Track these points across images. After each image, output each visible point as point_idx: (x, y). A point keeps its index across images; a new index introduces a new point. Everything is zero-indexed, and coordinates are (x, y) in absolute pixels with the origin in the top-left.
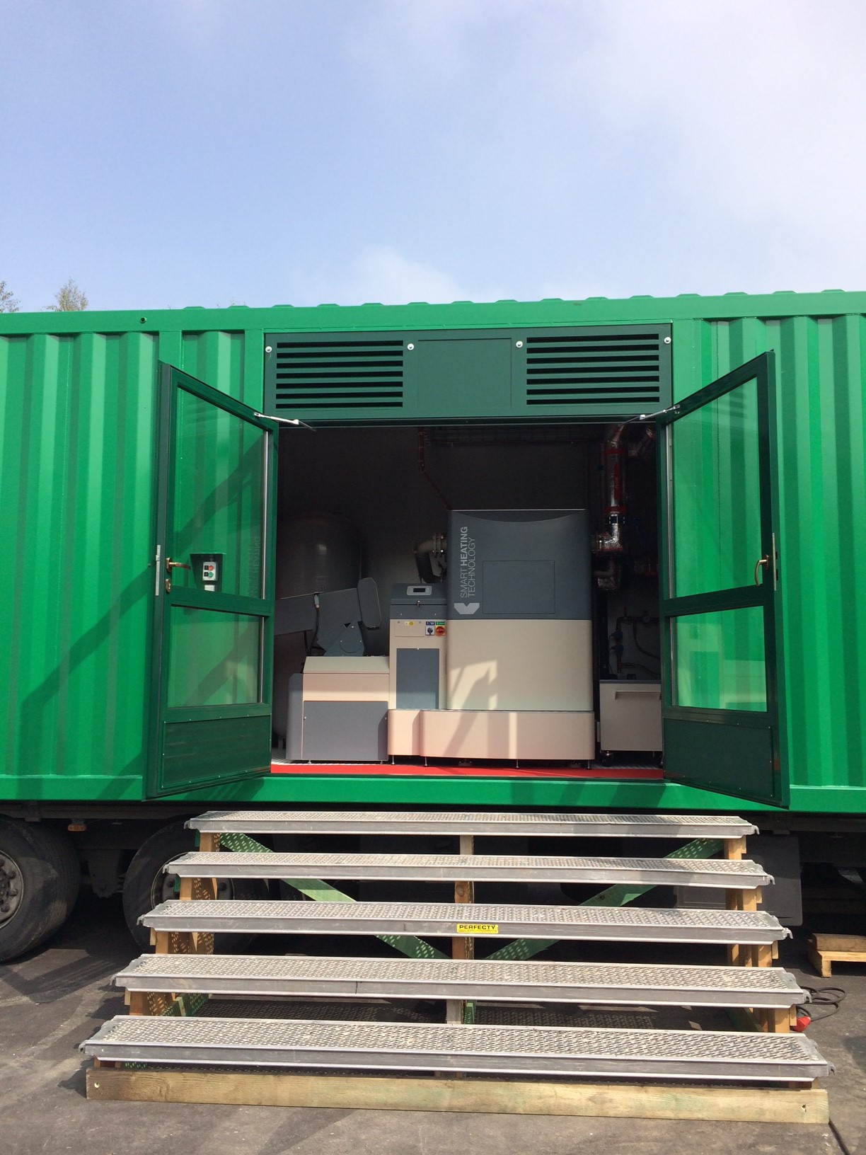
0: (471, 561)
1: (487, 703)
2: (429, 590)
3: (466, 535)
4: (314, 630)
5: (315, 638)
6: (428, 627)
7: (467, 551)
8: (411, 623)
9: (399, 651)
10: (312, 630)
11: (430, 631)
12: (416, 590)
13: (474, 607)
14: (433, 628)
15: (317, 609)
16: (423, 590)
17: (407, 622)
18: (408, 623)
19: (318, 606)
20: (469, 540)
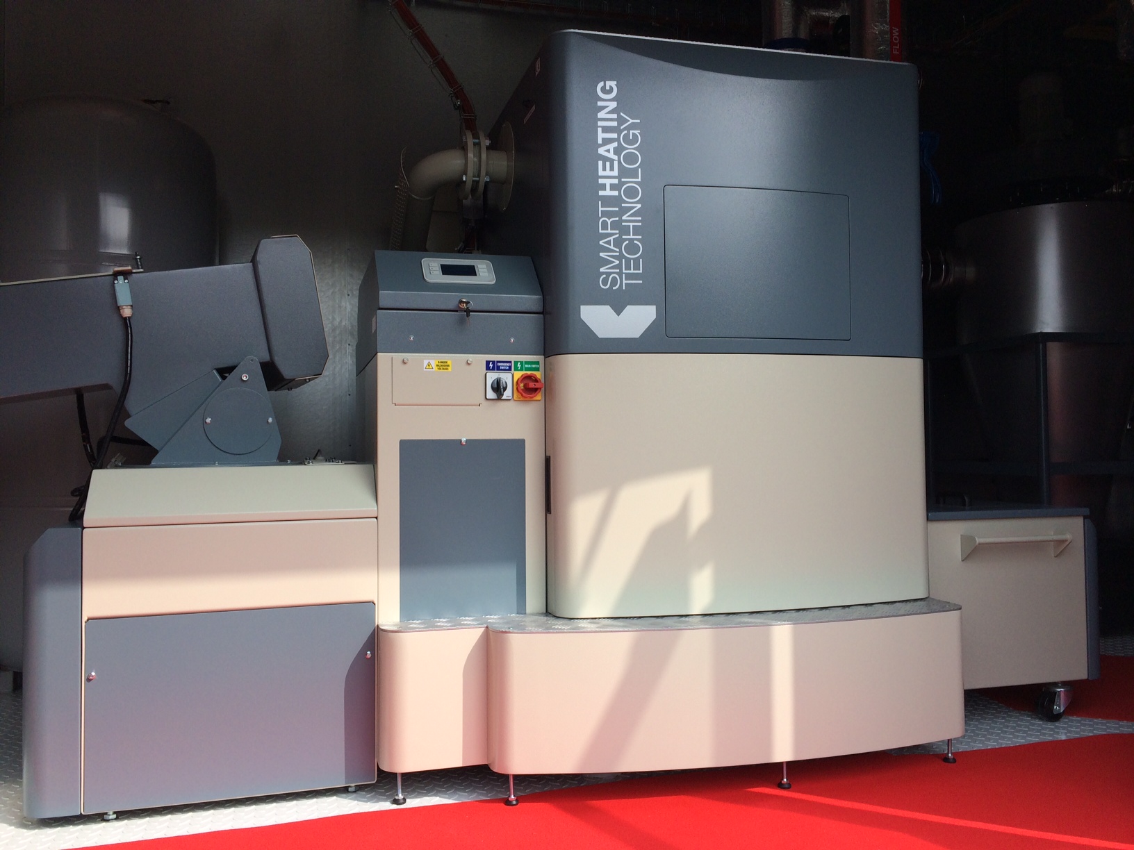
0: (631, 182)
1: (684, 591)
2: (485, 271)
3: (614, 105)
4: (117, 387)
5: (119, 411)
6: (492, 376)
7: (617, 152)
8: (443, 365)
9: (409, 449)
10: (106, 387)
11: (498, 388)
12: (447, 270)
13: (639, 319)
14: (506, 377)
15: (126, 321)
16: (471, 271)
17: (430, 361)
18: (434, 363)
19: (127, 312)
20: (621, 121)
